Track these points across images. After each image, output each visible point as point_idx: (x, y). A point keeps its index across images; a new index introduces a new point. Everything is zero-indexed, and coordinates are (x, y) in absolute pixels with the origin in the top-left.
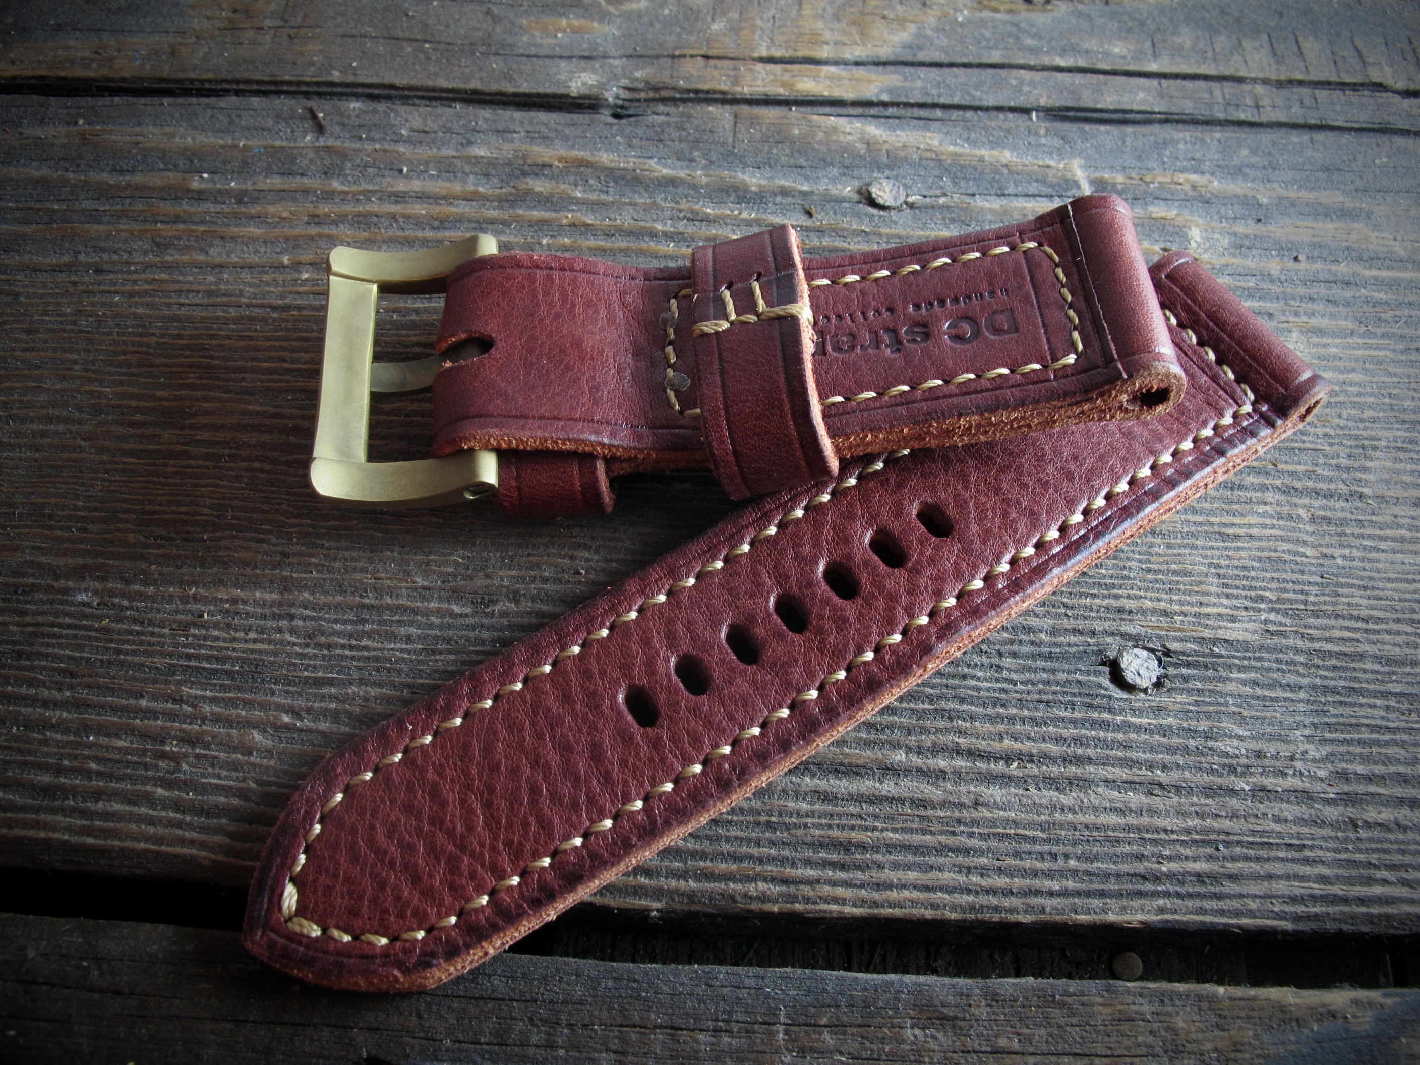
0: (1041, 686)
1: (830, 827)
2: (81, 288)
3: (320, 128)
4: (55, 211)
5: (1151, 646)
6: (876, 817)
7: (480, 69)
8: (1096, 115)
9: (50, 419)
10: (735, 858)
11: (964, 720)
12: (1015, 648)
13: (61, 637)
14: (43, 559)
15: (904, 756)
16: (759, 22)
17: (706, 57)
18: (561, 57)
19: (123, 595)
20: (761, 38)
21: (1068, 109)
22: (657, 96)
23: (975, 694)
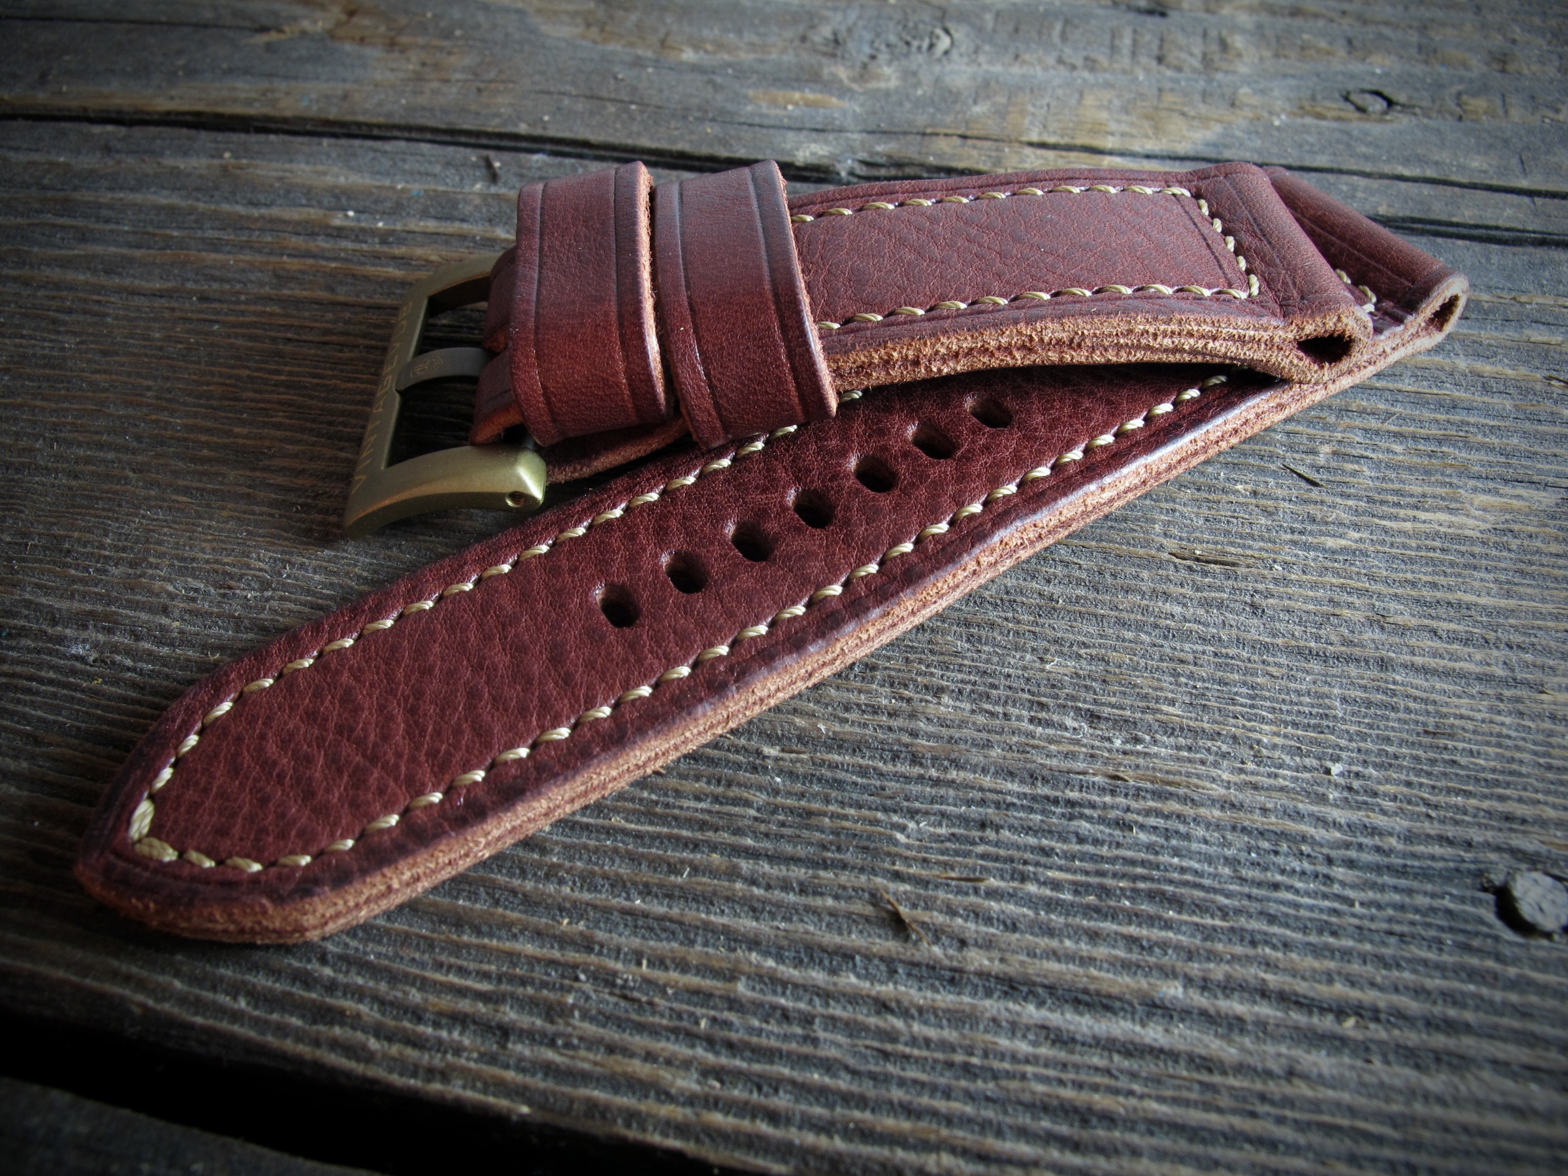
0: (1390, 912)
1: (1061, 1082)
2: (178, 314)
3: (493, 177)
4: (172, 237)
5: (1556, 872)
6: (1134, 1076)
7: (692, 132)
8: (1451, 230)
9: (101, 446)
10: (909, 1111)
11: (1274, 947)
12: (1353, 854)
13: (37, 693)
14: (44, 600)
15: (1180, 990)
16: (1030, 108)
17: (964, 137)
18: (790, 128)
19: (128, 652)
20: (1032, 123)
21: (1414, 220)
22: (900, 174)
23: (1292, 911)
